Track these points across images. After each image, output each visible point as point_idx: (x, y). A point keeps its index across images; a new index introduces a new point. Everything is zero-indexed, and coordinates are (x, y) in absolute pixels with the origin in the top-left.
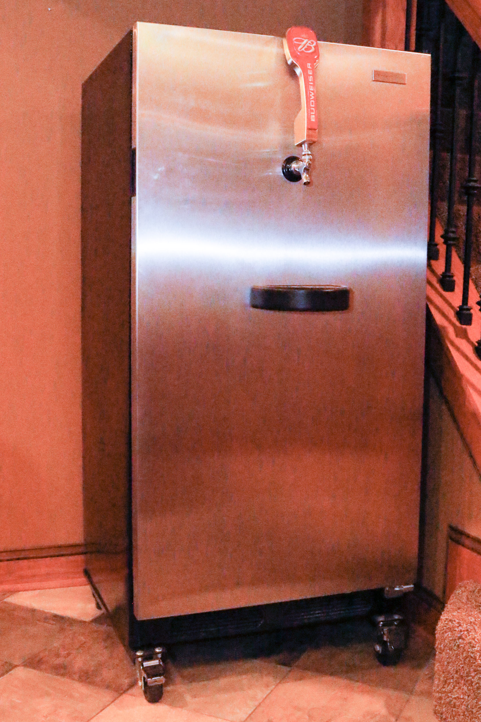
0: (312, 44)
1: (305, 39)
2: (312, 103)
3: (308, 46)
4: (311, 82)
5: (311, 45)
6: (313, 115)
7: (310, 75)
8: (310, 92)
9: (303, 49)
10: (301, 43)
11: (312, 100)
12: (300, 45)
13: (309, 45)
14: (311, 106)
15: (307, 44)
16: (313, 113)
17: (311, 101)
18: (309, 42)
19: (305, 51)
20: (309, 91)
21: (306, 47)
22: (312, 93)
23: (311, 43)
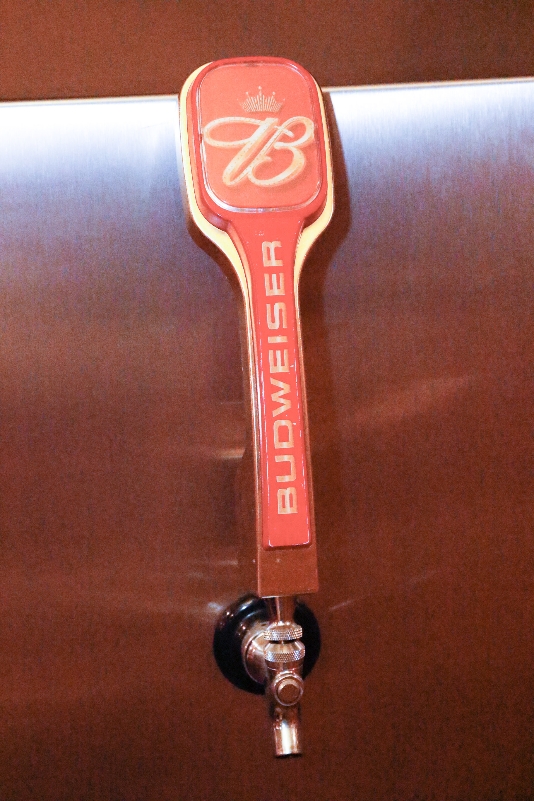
0: (296, 138)
1: (262, 115)
2: (283, 430)
3: (273, 153)
4: (280, 332)
5: (291, 146)
6: (285, 485)
7: (274, 300)
8: (273, 381)
9: (249, 172)
10: (241, 142)
11: (281, 417)
12: (236, 151)
13: (279, 145)
14: (277, 445)
15: (271, 140)
16: (287, 479)
17: (277, 424)
18: (283, 130)
19: (258, 182)
20: (268, 375)
21: (262, 158)
22: (281, 384)
23: (290, 134)
